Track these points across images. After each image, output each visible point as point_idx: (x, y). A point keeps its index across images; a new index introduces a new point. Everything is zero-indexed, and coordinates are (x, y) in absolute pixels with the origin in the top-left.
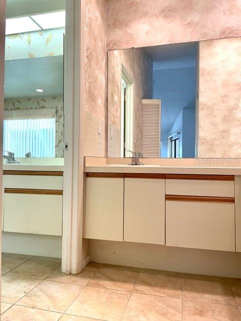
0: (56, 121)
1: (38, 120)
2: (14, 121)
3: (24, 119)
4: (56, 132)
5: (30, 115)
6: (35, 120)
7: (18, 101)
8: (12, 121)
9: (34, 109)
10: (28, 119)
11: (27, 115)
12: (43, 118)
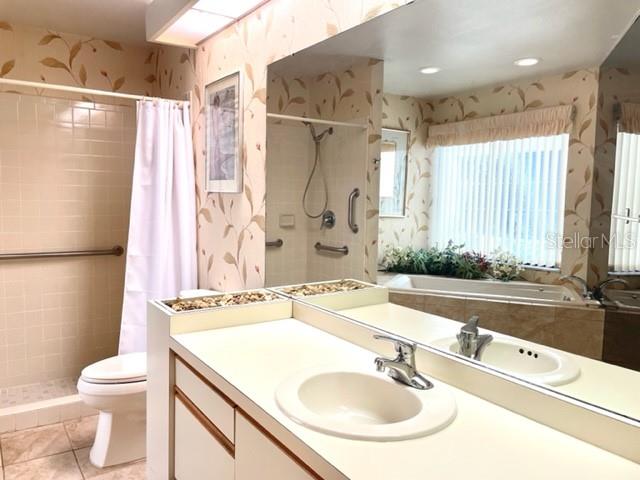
0: (572, 142)
1: (518, 141)
2: (462, 147)
3: (484, 141)
4: (570, 171)
5: (499, 129)
6: (512, 142)
7: (472, 97)
8: (456, 147)
9: (510, 113)
10: (494, 139)
11: (491, 131)
12: (534, 136)
